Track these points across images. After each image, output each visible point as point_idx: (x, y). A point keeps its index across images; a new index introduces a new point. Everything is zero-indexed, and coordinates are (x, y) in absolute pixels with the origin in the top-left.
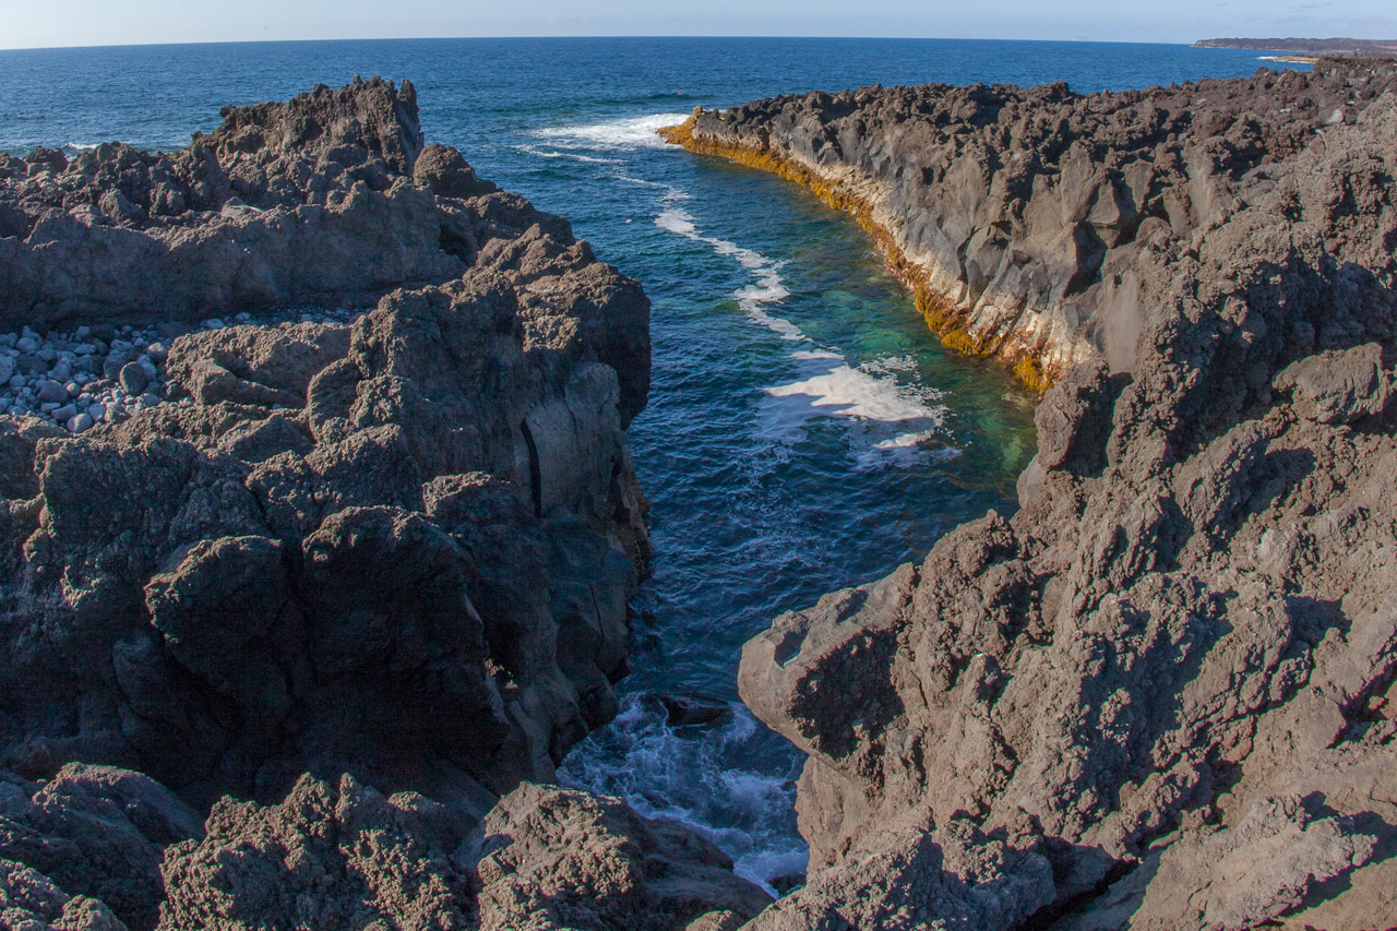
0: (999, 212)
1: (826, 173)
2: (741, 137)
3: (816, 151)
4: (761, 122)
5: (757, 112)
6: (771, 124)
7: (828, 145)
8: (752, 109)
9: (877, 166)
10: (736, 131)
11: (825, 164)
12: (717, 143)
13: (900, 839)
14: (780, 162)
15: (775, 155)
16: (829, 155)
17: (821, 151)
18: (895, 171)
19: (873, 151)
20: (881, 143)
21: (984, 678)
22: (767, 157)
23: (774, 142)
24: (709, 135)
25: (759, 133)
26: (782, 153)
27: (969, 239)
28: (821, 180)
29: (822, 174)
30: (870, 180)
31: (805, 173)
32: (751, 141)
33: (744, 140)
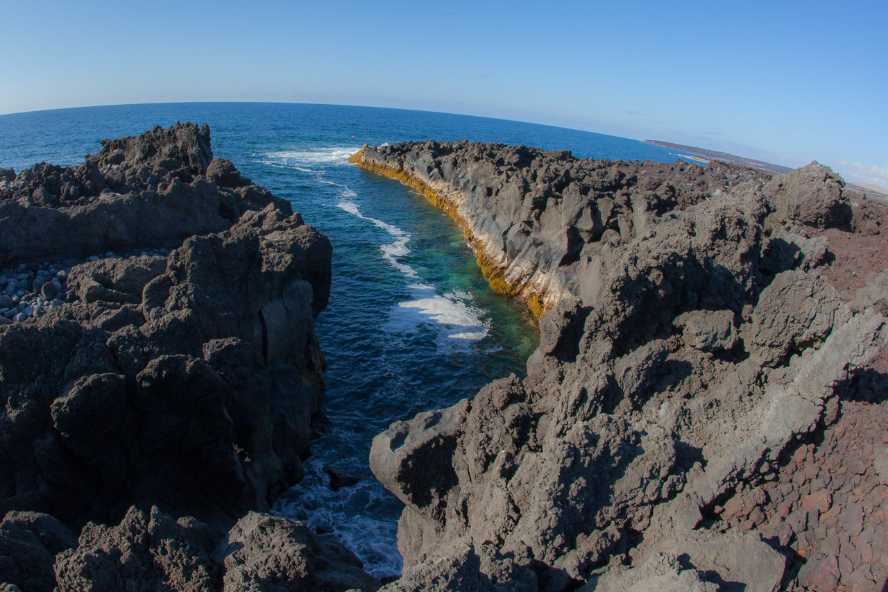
0: (527, 215)
1: (433, 185)
2: (388, 162)
3: (429, 173)
4: (400, 155)
5: (398, 149)
6: (405, 157)
7: (436, 170)
8: (395, 147)
9: (462, 184)
10: (386, 159)
11: (434, 179)
12: (374, 165)
13: (458, 550)
14: (409, 178)
15: (406, 174)
16: (436, 176)
17: (431, 173)
18: (472, 188)
19: (460, 176)
20: (465, 171)
21: (504, 465)
22: (401, 174)
23: (406, 166)
24: (370, 160)
25: (398, 161)
26: (410, 172)
27: (509, 228)
28: (430, 189)
29: (431, 186)
30: (457, 191)
31: (422, 184)
32: (394, 165)
33: (390, 164)
